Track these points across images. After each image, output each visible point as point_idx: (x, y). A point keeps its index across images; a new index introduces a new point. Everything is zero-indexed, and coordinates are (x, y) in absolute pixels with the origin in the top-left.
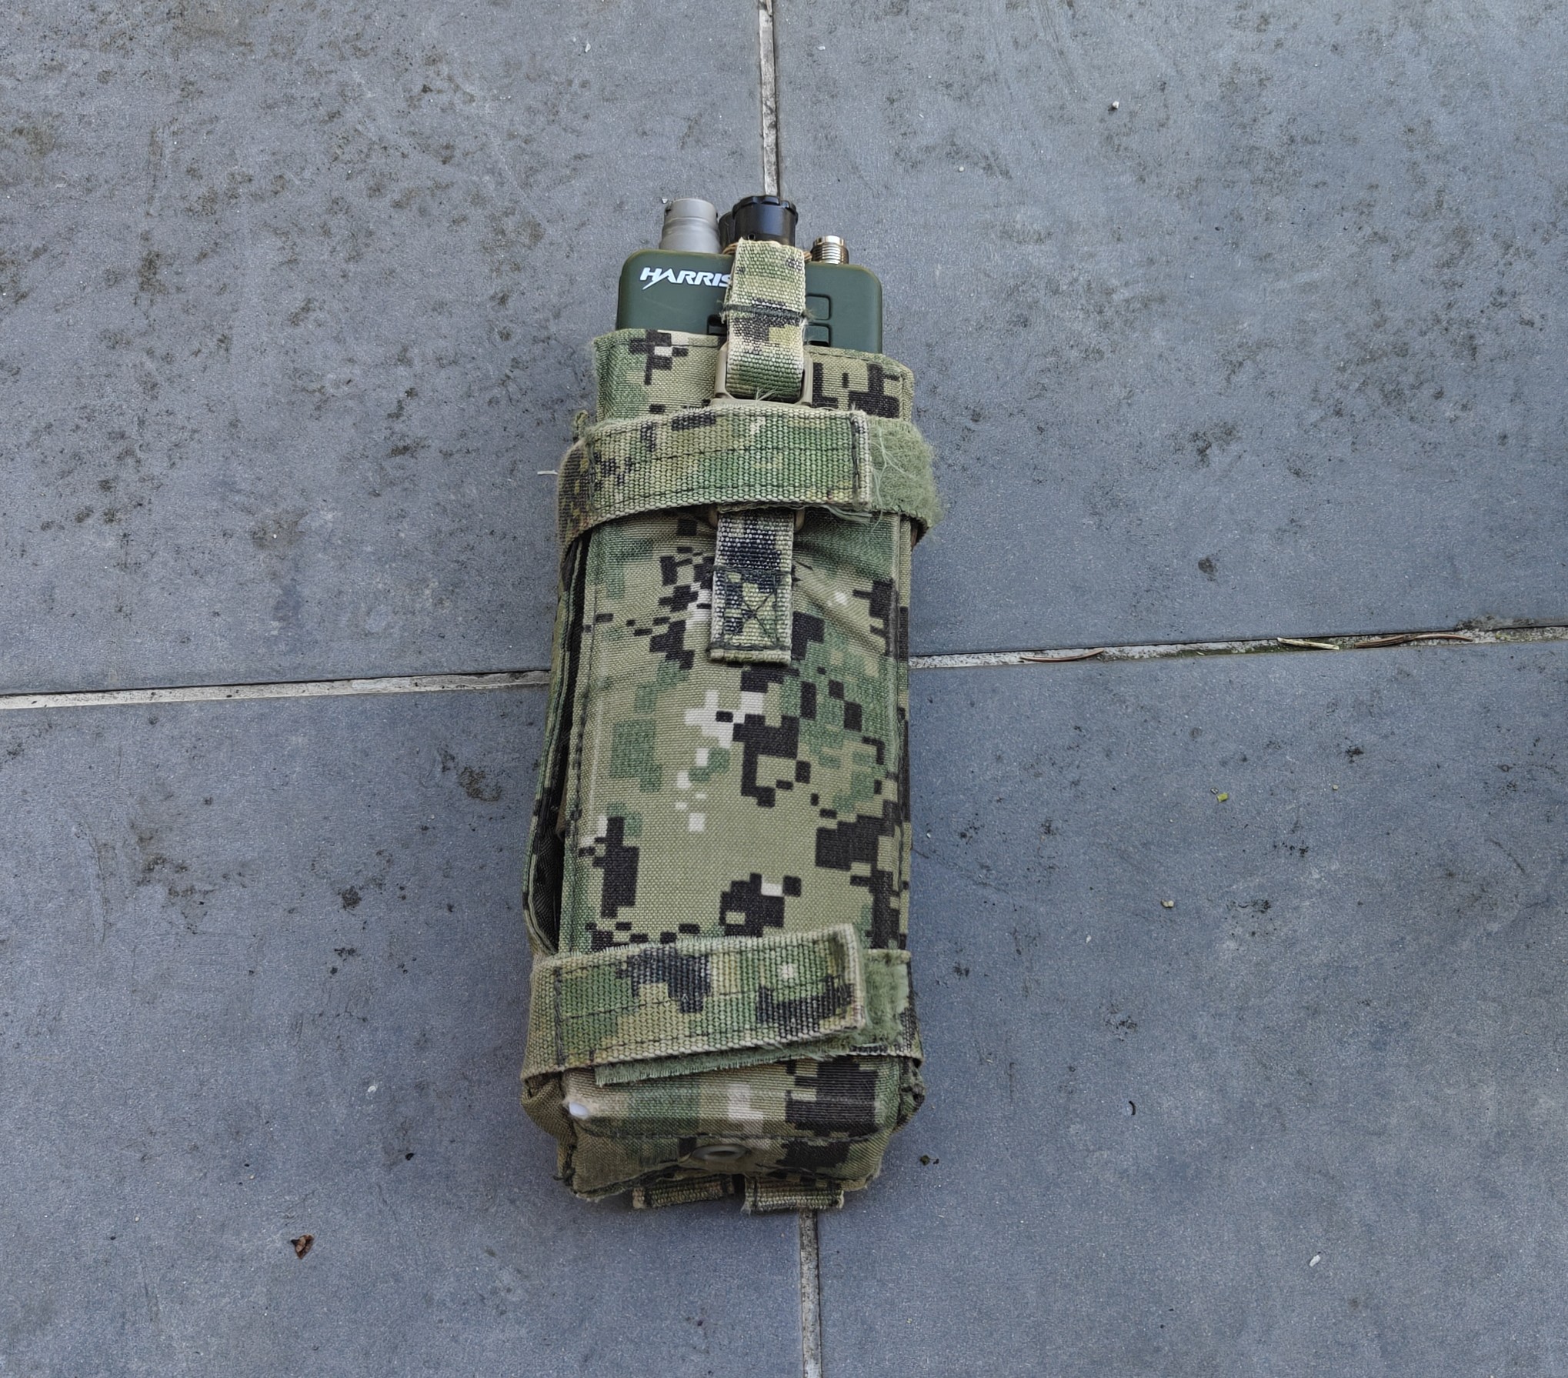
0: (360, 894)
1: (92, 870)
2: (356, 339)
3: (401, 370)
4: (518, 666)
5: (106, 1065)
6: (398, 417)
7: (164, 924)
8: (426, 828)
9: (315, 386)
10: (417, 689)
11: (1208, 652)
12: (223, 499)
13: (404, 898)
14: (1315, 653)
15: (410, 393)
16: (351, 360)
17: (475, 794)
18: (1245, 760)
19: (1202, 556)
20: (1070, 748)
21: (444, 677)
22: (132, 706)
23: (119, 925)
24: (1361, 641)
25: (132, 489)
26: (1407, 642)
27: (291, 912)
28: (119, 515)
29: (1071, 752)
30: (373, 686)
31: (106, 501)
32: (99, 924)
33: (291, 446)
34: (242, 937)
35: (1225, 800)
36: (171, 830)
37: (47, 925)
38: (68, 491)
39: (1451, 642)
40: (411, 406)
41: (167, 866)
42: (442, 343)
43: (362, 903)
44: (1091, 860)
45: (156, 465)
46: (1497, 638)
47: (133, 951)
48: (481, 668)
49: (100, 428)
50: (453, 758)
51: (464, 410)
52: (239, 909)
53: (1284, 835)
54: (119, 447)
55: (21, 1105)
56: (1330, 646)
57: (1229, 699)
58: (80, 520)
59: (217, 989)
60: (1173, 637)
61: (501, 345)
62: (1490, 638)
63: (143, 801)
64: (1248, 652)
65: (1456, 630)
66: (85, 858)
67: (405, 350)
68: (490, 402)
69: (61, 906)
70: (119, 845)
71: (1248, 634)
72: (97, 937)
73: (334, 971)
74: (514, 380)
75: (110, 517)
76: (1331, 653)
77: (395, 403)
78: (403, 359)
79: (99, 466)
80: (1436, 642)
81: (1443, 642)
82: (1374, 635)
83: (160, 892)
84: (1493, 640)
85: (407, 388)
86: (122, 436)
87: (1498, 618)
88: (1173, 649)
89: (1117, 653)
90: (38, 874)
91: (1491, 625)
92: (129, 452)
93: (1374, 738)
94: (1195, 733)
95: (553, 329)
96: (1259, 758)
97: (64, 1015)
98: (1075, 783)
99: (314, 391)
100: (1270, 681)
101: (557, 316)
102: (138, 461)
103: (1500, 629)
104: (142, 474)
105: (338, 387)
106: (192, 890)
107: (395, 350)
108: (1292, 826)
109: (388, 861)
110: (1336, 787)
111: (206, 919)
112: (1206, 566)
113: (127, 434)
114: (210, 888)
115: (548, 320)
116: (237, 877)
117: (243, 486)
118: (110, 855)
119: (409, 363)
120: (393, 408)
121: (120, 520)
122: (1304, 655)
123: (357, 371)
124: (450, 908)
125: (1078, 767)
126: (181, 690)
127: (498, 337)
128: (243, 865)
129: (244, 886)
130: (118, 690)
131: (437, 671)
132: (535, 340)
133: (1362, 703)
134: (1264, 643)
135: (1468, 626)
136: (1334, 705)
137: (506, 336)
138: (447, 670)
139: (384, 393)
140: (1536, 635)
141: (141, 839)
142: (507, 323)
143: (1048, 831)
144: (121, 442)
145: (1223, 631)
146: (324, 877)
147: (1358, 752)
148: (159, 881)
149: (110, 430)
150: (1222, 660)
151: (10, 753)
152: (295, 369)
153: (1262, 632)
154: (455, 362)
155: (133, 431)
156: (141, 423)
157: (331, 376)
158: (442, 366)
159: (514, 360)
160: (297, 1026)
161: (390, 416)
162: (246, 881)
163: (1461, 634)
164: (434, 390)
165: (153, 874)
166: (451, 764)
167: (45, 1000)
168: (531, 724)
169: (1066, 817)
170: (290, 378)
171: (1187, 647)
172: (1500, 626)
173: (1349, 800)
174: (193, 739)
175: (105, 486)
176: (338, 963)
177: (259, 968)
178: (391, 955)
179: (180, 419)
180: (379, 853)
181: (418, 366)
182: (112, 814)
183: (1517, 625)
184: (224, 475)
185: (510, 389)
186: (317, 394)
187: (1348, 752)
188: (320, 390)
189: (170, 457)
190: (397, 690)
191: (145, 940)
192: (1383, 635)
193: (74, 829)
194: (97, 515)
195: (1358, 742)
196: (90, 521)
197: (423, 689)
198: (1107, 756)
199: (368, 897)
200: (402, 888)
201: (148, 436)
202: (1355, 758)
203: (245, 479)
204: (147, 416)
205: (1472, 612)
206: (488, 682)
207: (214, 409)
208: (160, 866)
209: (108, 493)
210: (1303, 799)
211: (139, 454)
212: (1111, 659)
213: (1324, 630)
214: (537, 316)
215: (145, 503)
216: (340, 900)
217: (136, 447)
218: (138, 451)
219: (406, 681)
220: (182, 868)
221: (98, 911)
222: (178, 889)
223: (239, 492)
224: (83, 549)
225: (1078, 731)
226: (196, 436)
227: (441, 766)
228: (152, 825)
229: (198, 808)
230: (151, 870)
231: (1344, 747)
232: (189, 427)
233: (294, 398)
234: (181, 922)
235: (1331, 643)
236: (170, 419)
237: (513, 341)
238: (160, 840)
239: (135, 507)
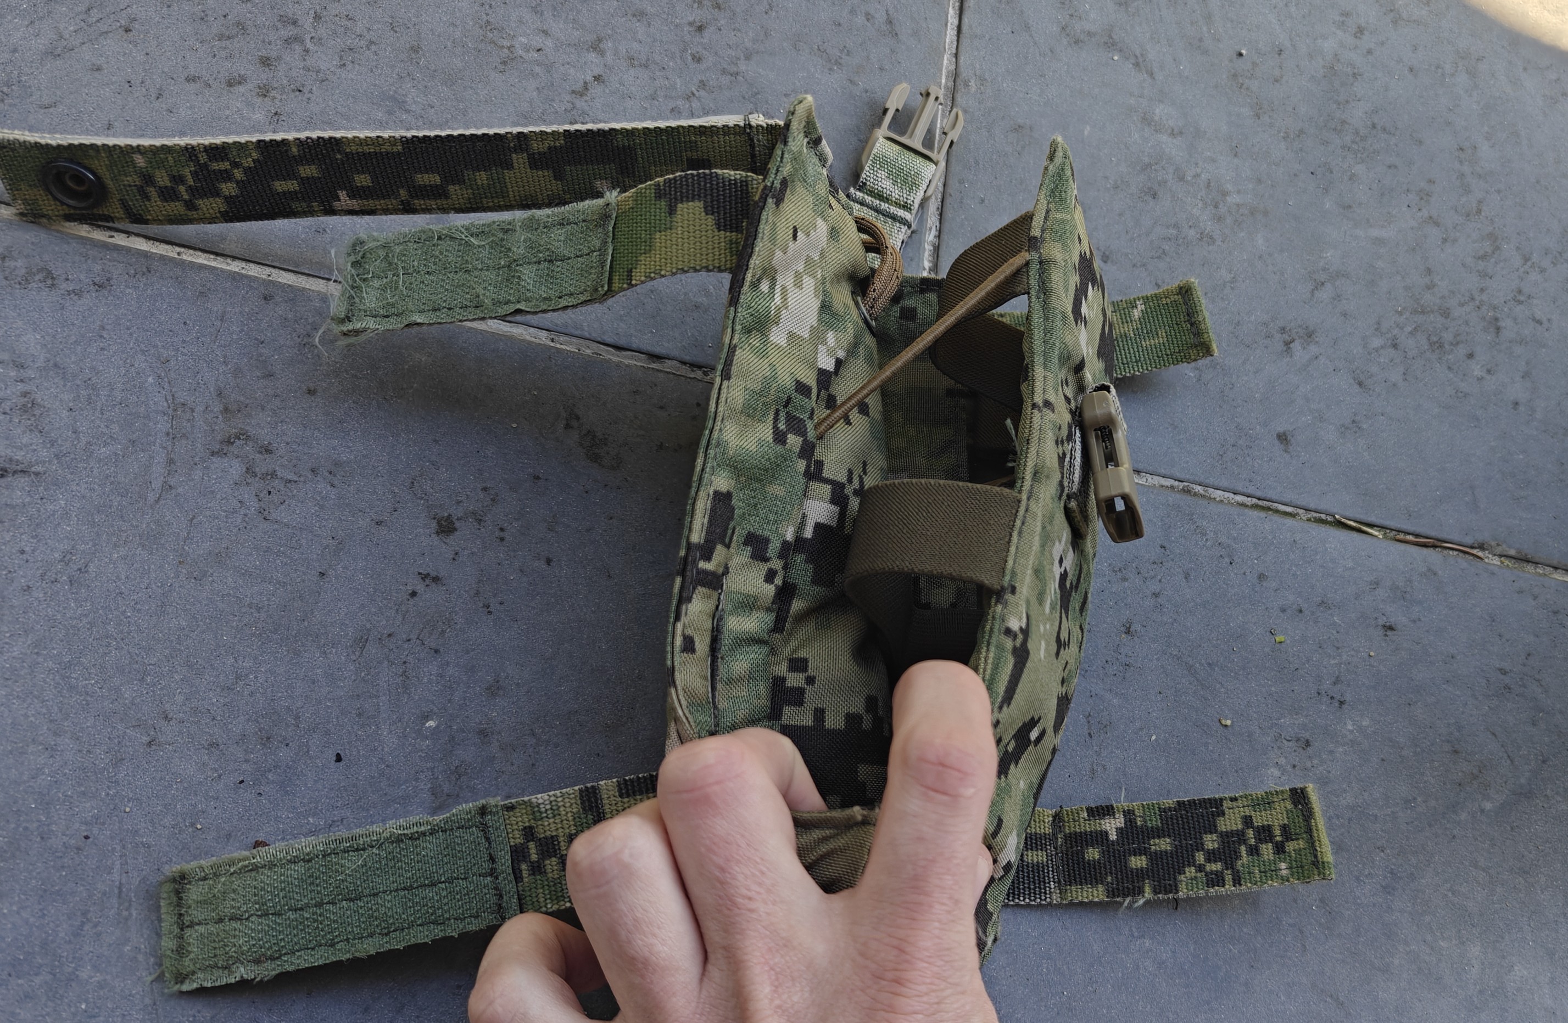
0: (457, 524)
1: (162, 425)
2: (554, 15)
3: (592, 56)
4: (658, 350)
5: (129, 633)
6: (581, 96)
7: (235, 503)
8: (538, 478)
9: (506, 43)
10: (552, 344)
11: (1277, 511)
12: (390, 113)
13: (502, 539)
14: (1364, 536)
15: (597, 78)
16: (545, 32)
17: (595, 458)
18: (1301, 611)
19: (1280, 429)
20: (1154, 563)
21: (582, 341)
22: (247, 277)
23: (180, 490)
24: (1397, 535)
25: (294, 73)
26: (1435, 547)
27: (379, 523)
28: (273, 93)
29: (1155, 566)
30: (509, 329)
31: (264, 76)
32: (157, 484)
33: (471, 88)
34: (318, 536)
35: (1281, 642)
36: (263, 409)
37: (95, 470)
38: (223, 54)
39: (1467, 556)
40: (596, 90)
41: (251, 444)
42: (635, 45)
43: (457, 533)
44: (1162, 667)
45: (324, 60)
46: (1502, 563)
47: (192, 520)
48: (622, 342)
49: (272, 8)
50: (578, 418)
51: (646, 109)
52: (322, 507)
53: (1327, 684)
54: (290, 31)
55: (15, 654)
56: (1376, 533)
57: (1292, 556)
58: (230, 84)
59: (279, 583)
60: (1251, 490)
61: (693, 66)
62: (1496, 561)
63: (237, 372)
64: (1309, 520)
65: (1472, 547)
66: (157, 412)
67: (600, 40)
68: (672, 110)
69: (116, 454)
70: (200, 409)
71: (1312, 506)
72: (151, 497)
73: (414, 594)
74: (699, 99)
75: (264, 91)
76: (1375, 539)
77: (581, 83)
78: (596, 46)
79: (264, 42)
80: (1455, 553)
81: (1461, 554)
82: (1409, 534)
83: (236, 469)
84: (1499, 563)
85: (596, 73)
86: (295, 23)
87: (1504, 546)
88: (1249, 501)
89: (1202, 492)
90: (97, 414)
91: (1499, 550)
92: (298, 39)
93: (1404, 620)
94: (1261, 577)
95: (742, 67)
96: (1313, 613)
97: (92, 568)
98: (1156, 595)
99: (503, 47)
100: (1326, 549)
101: (748, 57)
102: (307, 51)
103: (1505, 556)
104: (308, 63)
105: (528, 51)
106: (273, 475)
107: (591, 38)
108: (1333, 679)
109: (493, 500)
110: (1372, 654)
111: (283, 507)
112: (1283, 438)
113: (300, 23)
114: (295, 479)
115: (739, 59)
116: (327, 474)
117: (413, 107)
118: (188, 416)
119: (602, 53)
120: (579, 86)
121: (274, 98)
122: (1355, 535)
123: (549, 43)
124: (549, 561)
125: (1160, 581)
126: (304, 277)
127: (690, 58)
128: (337, 464)
129: (332, 485)
130: (234, 258)
131: (577, 333)
132: (724, 71)
133: (1397, 588)
134: (1323, 516)
135: (1482, 547)
136: (1376, 584)
137: (698, 59)
138: (587, 335)
139: (572, 71)
140: (1530, 568)
141: (226, 410)
142: (700, 49)
143: (1128, 632)
144: (292, 27)
145: (1289, 496)
146: (422, 498)
147: (1391, 628)
148: (237, 457)
149: (282, 14)
150: (1289, 521)
151: (95, 284)
152: (488, 22)
153: (1322, 506)
154: (646, 67)
155: (308, 22)
156: (317, 17)
157: (524, 40)
158: (633, 66)
159: (701, 81)
160: (362, 642)
161: (573, 92)
162: (336, 483)
163: (1475, 552)
164: (622, 84)
165: (231, 448)
166: (575, 423)
167: (73, 547)
168: (662, 408)
169: (1145, 623)
170: (481, 27)
171: (1260, 503)
172: (1505, 553)
173: (1381, 668)
174: (309, 327)
175: (265, 62)
176: (420, 588)
177: (331, 572)
178: (477, 593)
179: (360, 28)
180: (485, 489)
181: (609, 57)
182: (199, 376)
183: (1518, 556)
184: (395, 92)
185: (694, 105)
186: (506, 51)
187: (1384, 626)
188: (509, 48)
189: (341, 57)
190: (533, 339)
191: (208, 513)
192: (1417, 536)
193: (150, 379)
194: (250, 86)
195: (1392, 620)
196: (241, 89)
197: (558, 346)
198: (1186, 578)
199: (465, 530)
200: (502, 530)
201: (322, 31)
202: (1389, 633)
203: (415, 102)
204: (325, 13)
205: (1484, 536)
206: (625, 357)
207: (398, 30)
208: (242, 442)
209: (267, 69)
210: (1345, 657)
211: (309, 45)
212: (1195, 494)
213: (1372, 519)
214: (730, 52)
215: (305, 90)
216: (434, 524)
217: (308, 37)
218: (308, 41)
219: (543, 334)
220: (268, 450)
221: (158, 470)
222: (257, 470)
223: (408, 111)
224: (227, 112)
225: (1163, 550)
226: (373, 48)
227: (564, 422)
228: (242, 399)
229: (298, 394)
230: (230, 443)
231: (1381, 621)
232: (368, 37)
233: (482, 46)
234: (253, 504)
235: (1376, 530)
236: (349, 23)
237: (703, 66)
238: (249, 416)
239: (293, 91)
